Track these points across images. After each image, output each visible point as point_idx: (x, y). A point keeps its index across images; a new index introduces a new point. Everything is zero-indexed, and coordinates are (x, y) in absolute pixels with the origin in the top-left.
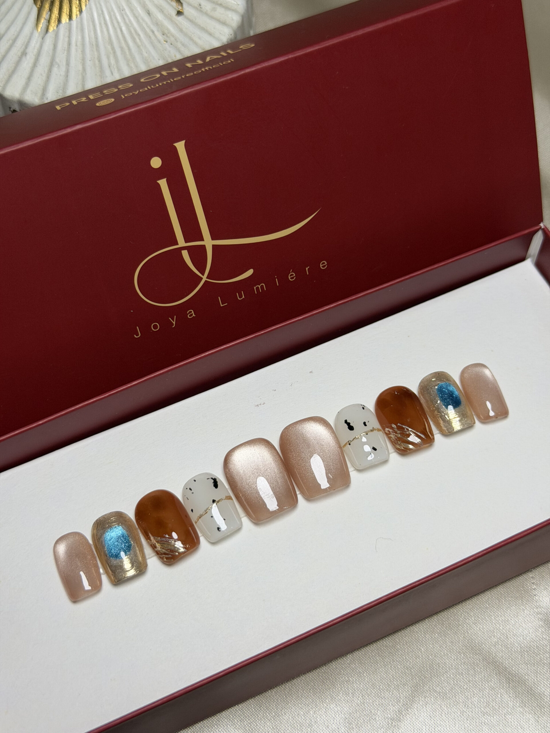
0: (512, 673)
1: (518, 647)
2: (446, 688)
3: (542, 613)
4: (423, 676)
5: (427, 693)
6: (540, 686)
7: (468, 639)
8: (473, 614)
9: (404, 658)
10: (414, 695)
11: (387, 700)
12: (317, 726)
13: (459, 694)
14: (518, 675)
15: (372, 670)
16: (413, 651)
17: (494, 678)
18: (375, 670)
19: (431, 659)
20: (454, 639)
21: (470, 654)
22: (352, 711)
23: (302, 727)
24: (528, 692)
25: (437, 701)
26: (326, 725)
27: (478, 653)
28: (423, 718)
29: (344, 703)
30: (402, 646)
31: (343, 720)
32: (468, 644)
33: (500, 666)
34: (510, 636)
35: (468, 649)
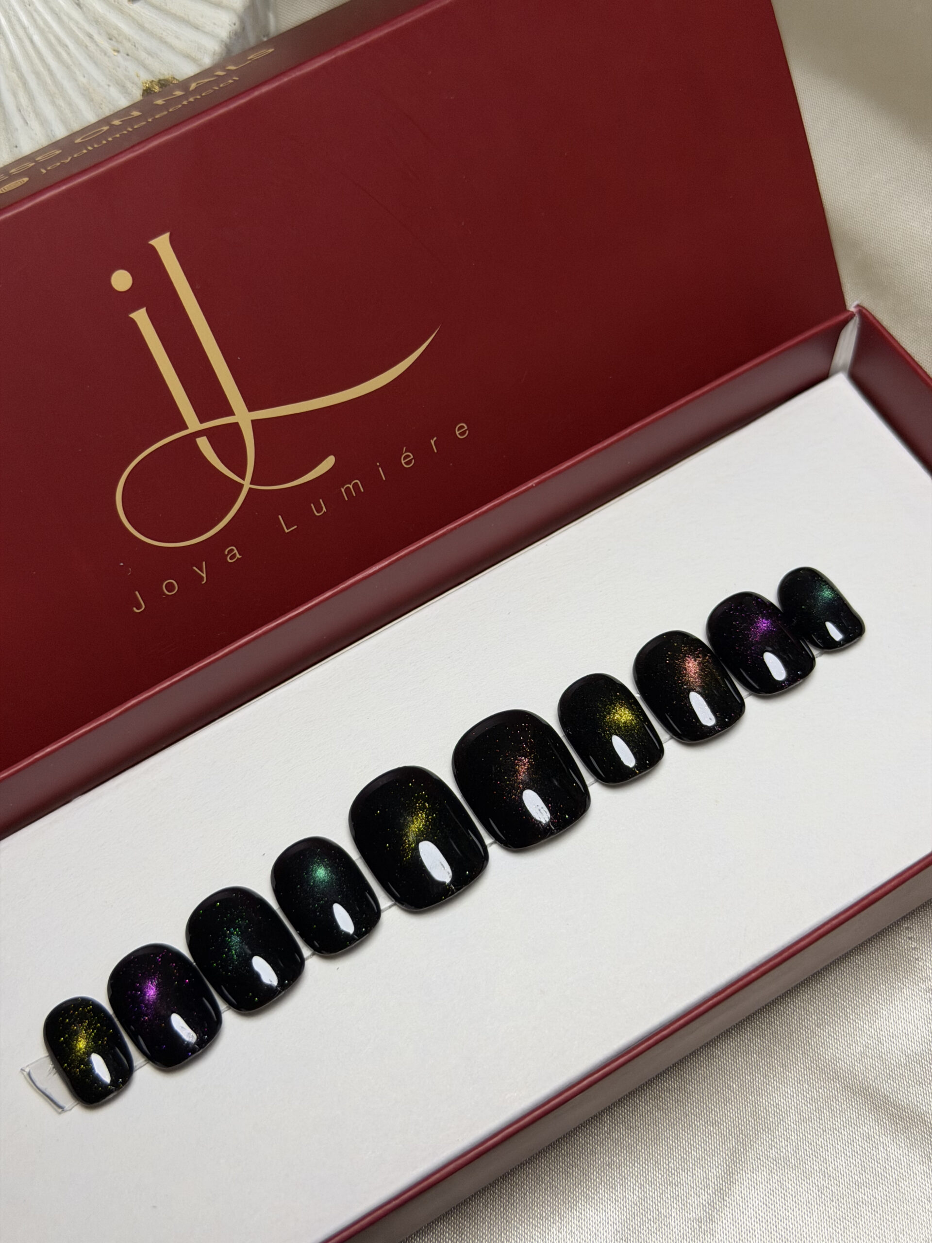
0: (898, 1104)
2: (787, 1148)
4: (742, 1134)
5: (754, 1163)
7: (811, 1055)
8: (814, 1010)
9: (705, 1106)
10: (731, 1170)
11: (686, 1187)
13: (810, 1157)
14: (910, 1106)
15: (650, 1137)
16: (718, 1092)
17: (868, 1118)
18: (655, 1136)
19: (752, 1102)
20: (786, 1060)
22: (626, 1217)
25: (773, 1174)
27: (833, 1077)
28: (753, 1210)
29: (610, 1205)
30: (697, 1086)
32: (814, 1064)
33: (875, 1094)
34: (884, 1039)
35: (815, 1073)
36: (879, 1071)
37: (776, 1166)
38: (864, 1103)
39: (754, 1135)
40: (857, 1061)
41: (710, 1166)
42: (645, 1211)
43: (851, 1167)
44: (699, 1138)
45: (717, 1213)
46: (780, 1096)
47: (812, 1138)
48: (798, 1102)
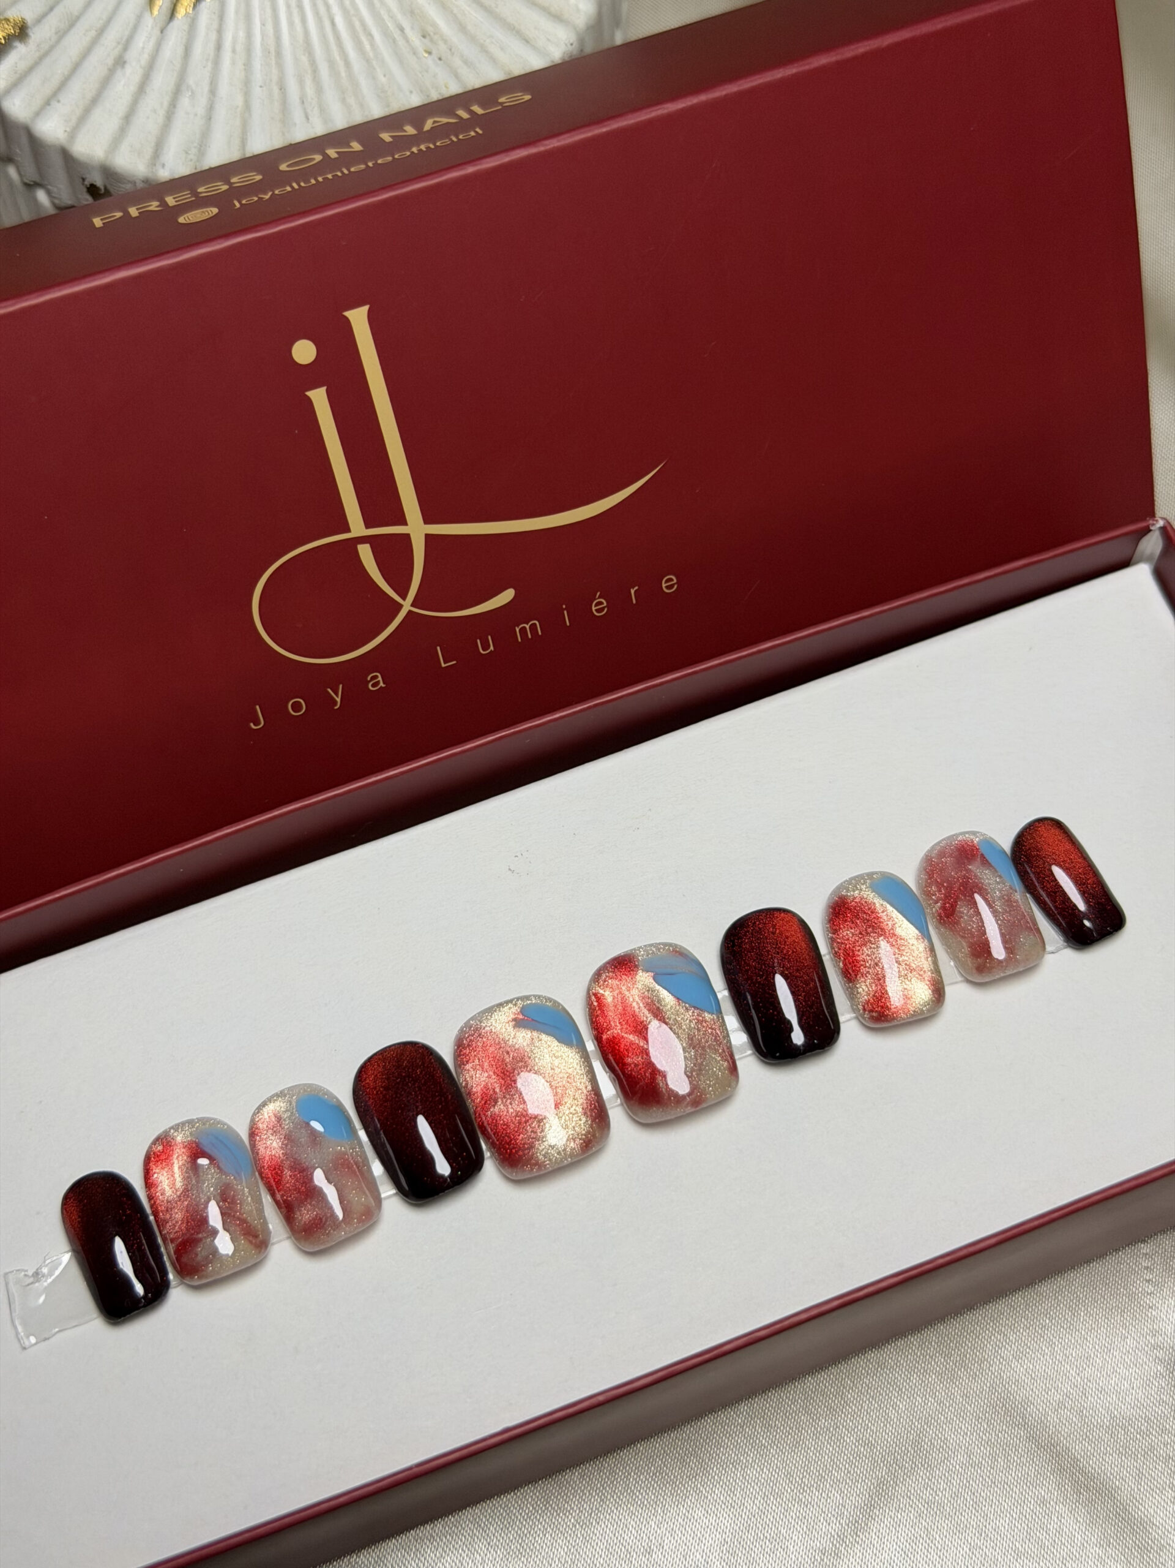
0: (1087, 1472)
1: (1106, 1416)
2: (944, 1492)
3: (1164, 1347)
4: (896, 1464)
5: (902, 1501)
6: (1143, 1505)
7: (1000, 1390)
9: (860, 1421)
10: (873, 1502)
11: (816, 1509)
12: (662, 1553)
13: (969, 1509)
14: (1101, 1477)
15: (789, 1442)
17: (1048, 1480)
19: (918, 1429)
21: (1001, 1424)
22: (739, 1528)
23: (630, 1553)
24: (1117, 1516)
25: (921, 1519)
26: (681, 1553)
28: (888, 1555)
29: (724, 1510)
31: (717, 1546)
32: (1000, 1402)
33: (1063, 1453)
35: (998, 1413)
36: (1074, 1428)
37: (927, 1510)
38: (1047, 1461)
39: (910, 1469)
40: (1052, 1410)
41: (850, 1492)
42: (762, 1525)
43: (1014, 1531)
44: (845, 1457)
45: (845, 1549)
46: (952, 1430)
47: (976, 1488)
48: (970, 1442)
